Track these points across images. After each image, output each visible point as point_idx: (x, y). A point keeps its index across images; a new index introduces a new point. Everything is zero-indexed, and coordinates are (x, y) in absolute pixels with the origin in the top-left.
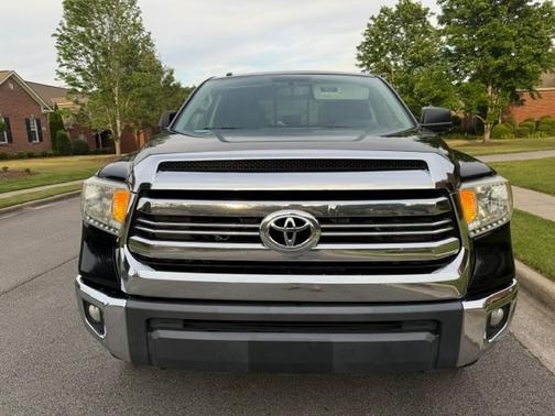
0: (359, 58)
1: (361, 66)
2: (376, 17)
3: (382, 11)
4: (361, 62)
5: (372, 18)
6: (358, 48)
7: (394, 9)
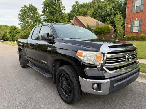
0: (19, 18)
1: (20, 20)
2: (23, 7)
3: (25, 6)
4: (19, 19)
5: (22, 7)
6: (19, 15)
7: (28, 6)
